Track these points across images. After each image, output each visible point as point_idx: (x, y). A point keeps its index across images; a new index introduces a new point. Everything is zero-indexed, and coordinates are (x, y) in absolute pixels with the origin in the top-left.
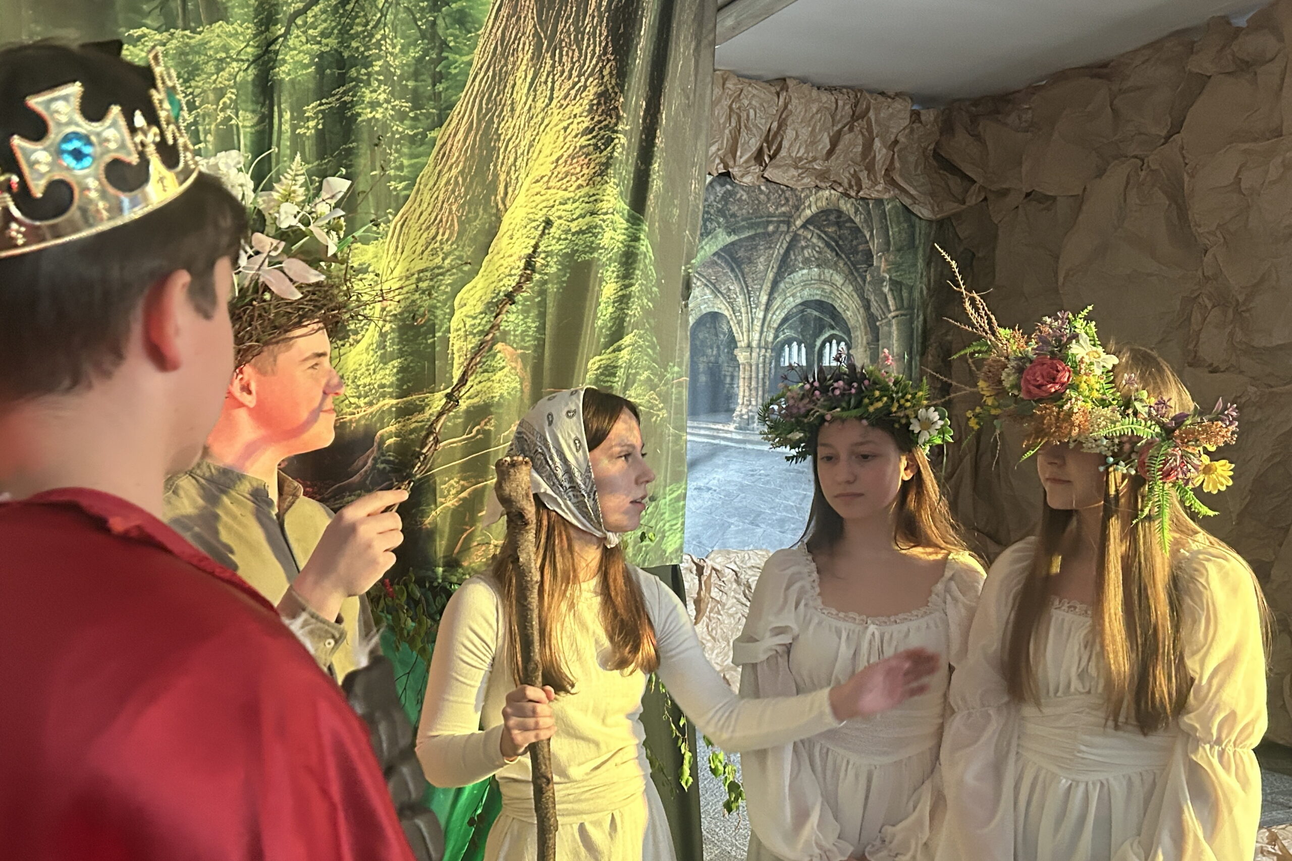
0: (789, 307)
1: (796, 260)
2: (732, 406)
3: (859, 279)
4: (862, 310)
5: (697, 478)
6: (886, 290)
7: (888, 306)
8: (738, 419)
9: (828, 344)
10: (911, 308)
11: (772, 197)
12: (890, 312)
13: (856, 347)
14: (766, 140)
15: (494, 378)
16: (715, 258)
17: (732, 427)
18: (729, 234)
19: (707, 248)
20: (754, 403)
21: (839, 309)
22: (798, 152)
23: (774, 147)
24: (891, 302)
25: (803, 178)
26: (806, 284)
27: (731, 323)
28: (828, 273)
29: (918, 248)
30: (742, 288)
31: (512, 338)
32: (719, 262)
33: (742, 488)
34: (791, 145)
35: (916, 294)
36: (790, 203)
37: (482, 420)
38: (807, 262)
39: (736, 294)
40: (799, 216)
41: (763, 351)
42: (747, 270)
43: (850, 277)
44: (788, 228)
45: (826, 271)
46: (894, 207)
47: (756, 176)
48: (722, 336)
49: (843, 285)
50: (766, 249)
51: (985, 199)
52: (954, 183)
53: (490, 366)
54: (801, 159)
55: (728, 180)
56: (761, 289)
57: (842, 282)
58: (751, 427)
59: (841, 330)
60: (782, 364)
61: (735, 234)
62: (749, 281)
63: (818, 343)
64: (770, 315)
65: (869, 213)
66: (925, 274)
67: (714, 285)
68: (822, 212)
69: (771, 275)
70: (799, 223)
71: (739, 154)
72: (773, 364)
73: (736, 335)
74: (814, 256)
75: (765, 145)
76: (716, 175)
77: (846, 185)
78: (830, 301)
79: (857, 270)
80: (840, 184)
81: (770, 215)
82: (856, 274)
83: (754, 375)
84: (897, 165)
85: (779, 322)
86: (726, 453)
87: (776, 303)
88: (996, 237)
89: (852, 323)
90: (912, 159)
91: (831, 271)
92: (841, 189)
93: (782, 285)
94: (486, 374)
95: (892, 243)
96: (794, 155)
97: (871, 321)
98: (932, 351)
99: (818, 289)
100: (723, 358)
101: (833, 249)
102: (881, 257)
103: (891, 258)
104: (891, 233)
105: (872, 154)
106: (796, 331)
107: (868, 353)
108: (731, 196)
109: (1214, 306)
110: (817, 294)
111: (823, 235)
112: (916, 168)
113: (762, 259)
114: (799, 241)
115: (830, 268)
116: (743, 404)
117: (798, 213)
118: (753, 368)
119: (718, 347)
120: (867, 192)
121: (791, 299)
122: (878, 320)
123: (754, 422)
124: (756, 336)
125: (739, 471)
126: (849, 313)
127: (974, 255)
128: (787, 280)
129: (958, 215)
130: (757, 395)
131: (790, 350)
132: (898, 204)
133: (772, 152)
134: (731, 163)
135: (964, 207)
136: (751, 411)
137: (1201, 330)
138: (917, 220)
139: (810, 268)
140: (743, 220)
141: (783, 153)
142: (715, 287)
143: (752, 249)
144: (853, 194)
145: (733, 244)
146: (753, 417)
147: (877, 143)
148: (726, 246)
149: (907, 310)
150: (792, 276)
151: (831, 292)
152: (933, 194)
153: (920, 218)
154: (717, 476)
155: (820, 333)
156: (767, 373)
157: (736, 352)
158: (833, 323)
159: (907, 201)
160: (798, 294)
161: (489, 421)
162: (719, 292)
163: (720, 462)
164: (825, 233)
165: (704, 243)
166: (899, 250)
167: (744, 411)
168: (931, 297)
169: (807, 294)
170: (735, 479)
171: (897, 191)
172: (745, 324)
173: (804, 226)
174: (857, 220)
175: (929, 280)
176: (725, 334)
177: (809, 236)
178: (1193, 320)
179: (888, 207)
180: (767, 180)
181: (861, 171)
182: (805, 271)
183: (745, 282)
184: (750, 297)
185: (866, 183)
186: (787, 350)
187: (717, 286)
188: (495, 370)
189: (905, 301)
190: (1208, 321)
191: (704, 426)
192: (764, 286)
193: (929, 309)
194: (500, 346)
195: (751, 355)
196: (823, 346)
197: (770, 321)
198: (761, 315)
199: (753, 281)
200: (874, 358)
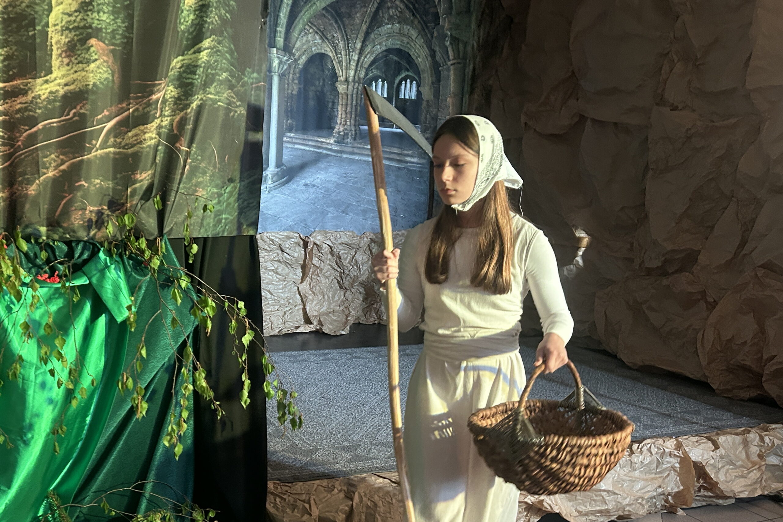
0: (377, 52)
1: (383, 17)
2: (332, 125)
3: (429, 35)
4: (429, 59)
5: (305, 177)
6: (448, 44)
7: (448, 56)
8: (336, 135)
9: (404, 82)
10: (464, 58)
12: (449, 60)
13: (424, 86)
16: (324, 12)
17: (332, 141)
19: (318, 3)
20: (348, 123)
21: (412, 56)
24: (451, 53)
26: (390, 36)
27: (334, 62)
28: (406, 28)
29: (472, 13)
30: (343, 36)
31: (104, 35)
32: (327, 15)
33: (338, 186)
35: (469, 48)
38: (391, 19)
39: (338, 40)
41: (357, 84)
42: (347, 22)
43: (422, 33)
48: (327, 72)
49: (416, 38)
50: (361, 6)
53: (84, 58)
56: (356, 37)
57: (416, 36)
58: (346, 141)
59: (414, 72)
62: (348, 31)
63: (397, 81)
64: (363, 58)
66: (476, 33)
67: (322, 32)
69: (364, 28)
72: (363, 96)
73: (337, 71)
74: (396, 15)
78: (406, 50)
79: (428, 27)
82: (426, 31)
83: (349, 102)
85: (369, 63)
86: (327, 160)
87: (368, 49)
89: (421, 67)
91: (409, 27)
93: (372, 36)
94: (80, 65)
95: (454, 8)
97: (436, 67)
98: (478, 91)
99: (398, 40)
100: (327, 88)
101: (410, 10)
102: (445, 18)
103: (453, 20)
104: (453, 1)
106: (381, 70)
107: (432, 90)
109: (679, 60)
110: (397, 44)
113: (358, 15)
114: (386, 3)
115: (408, 24)
116: (341, 123)
118: (349, 97)
119: (324, 80)
121: (379, 47)
122: (441, 66)
123: (348, 138)
124: (352, 73)
125: (336, 173)
126: (420, 59)
127: (512, 20)
128: (376, 32)
130: (351, 117)
131: (376, 85)
136: (346, 129)
137: (668, 78)
139: (393, 24)
142: (323, 34)
143: (351, 6)
146: (347, 134)
148: (333, 3)
149: (462, 59)
150: (380, 29)
151: (408, 43)
154: (320, 177)
155: (399, 74)
156: (359, 102)
157: (337, 84)
158: (408, 67)
160: (384, 43)
162: (327, 39)
163: (323, 166)
166: (458, 14)
167: (341, 129)
168: (479, 51)
169: (390, 43)
170: (333, 179)
172: (344, 64)
175: (479, 38)
176: (329, 70)
178: (663, 72)
182: (389, 26)
183: (345, 32)
184: (348, 44)
186: (374, 84)
187: (325, 33)
188: (88, 62)
189: (461, 54)
190: (674, 71)
191: (312, 139)
192: (359, 36)
193: (478, 60)
194: (93, 41)
195: (348, 87)
196: (400, 83)
197: (363, 62)
198: (356, 57)
199: (352, 30)
200: (437, 94)
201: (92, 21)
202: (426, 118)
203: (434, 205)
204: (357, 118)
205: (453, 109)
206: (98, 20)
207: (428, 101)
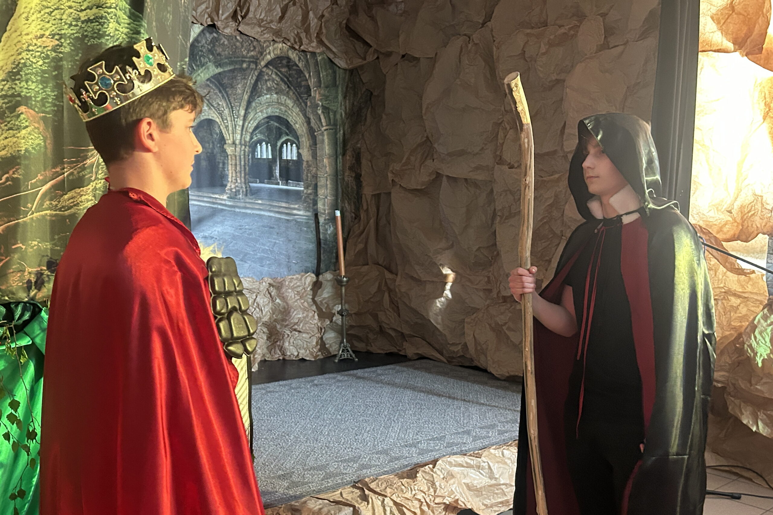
0: (259, 119)
1: (262, 88)
2: (225, 183)
3: (303, 104)
4: (305, 124)
5: (203, 230)
6: (320, 112)
7: (321, 123)
8: (229, 192)
9: (285, 145)
10: (335, 125)
11: (245, 45)
12: (322, 126)
13: (303, 148)
14: (239, 5)
15: (18, 135)
16: (208, 83)
17: (225, 197)
18: (217, 67)
19: (202, 75)
20: (239, 181)
21: (291, 122)
22: (261, 15)
23: (244, 11)
24: (323, 120)
25: (264, 34)
26: (269, 104)
27: (222, 127)
28: (283, 98)
29: (338, 87)
30: (227, 105)
31: (33, 103)
32: (211, 85)
33: (234, 237)
34: (255, 10)
35: (338, 116)
36: (257, 49)
37: (10, 169)
38: (269, 90)
39: (223, 108)
40: (263, 59)
41: (243, 147)
42: (230, 92)
43: (297, 102)
44: (256, 66)
45: (282, 97)
46: (323, 59)
47: (233, 29)
48: (215, 136)
49: (293, 107)
50: (242, 79)
51: (378, 58)
52: (359, 46)
53: (14, 125)
54: (262, 20)
55: (214, 30)
56: (240, 106)
57: (292, 105)
58: (238, 197)
59: (293, 136)
60: (256, 157)
61: (221, 67)
62: (232, 100)
63: (279, 144)
64: (247, 124)
65: (307, 61)
66: (343, 103)
67: (208, 100)
68: (278, 57)
69: (246, 97)
70: (263, 63)
71: (221, 12)
72: (250, 157)
73: (225, 135)
74: (274, 87)
75: (238, 8)
76: (206, 25)
77: (292, 40)
78: (285, 117)
79: (301, 98)
80: (288, 40)
81: (243, 57)
82: (301, 101)
83: (238, 163)
84: (324, 31)
85: (253, 128)
86: (222, 214)
87: (251, 116)
88: (385, 83)
89: (299, 132)
90: (333, 28)
91: (285, 98)
92: (289, 44)
93: (254, 104)
94: (11, 131)
95: (322, 82)
96: (258, 17)
97: (311, 132)
98: (349, 153)
99: (277, 108)
100: (217, 150)
101: (285, 83)
102: (316, 91)
103: (322, 92)
104: (321, 76)
105: (308, 22)
106: (264, 135)
107: (311, 152)
108: (217, 41)
109: (511, 129)
110: (276, 112)
111: (279, 73)
112: (335, 35)
113: (239, 86)
114: (263, 76)
115: (284, 95)
116: (232, 181)
117: (262, 57)
118: (238, 158)
119: (213, 143)
120: (306, 47)
121: (260, 114)
122: (315, 132)
123: (239, 194)
124: (239, 137)
125: (231, 226)
126: (297, 126)
127: (372, 94)
128: (257, 101)
129: (361, 67)
130: (241, 176)
131: (261, 148)
132: (326, 57)
133: (243, 14)
134: (216, 18)
135: (364, 62)
136: (237, 186)
137: (503, 143)
138: (337, 68)
139: (272, 95)
140: (226, 58)
141: (250, 15)
142: (209, 102)
143: (232, 78)
144: (297, 47)
145: (220, 74)
146: (239, 191)
147: (311, 14)
148: (215, 75)
149: (333, 125)
150: (260, 99)
151: (286, 111)
152: (346, 53)
153: (339, 67)
154: (217, 229)
155: (280, 138)
156: (247, 162)
157: (225, 146)
158: (287, 132)
159: (331, 56)
160: (265, 111)
161: (16, 171)
162: (214, 107)
163: (219, 220)
164: (280, 72)
165: (199, 71)
166: (327, 87)
167: (233, 186)
168: (347, 119)
169: (270, 111)
170: (229, 231)
171: (324, 49)
172: (230, 129)
173: (266, 66)
174: (300, 65)
175: (346, 108)
176: (217, 134)
177: (270, 73)
178: (499, 137)
179: (319, 58)
180: (241, 33)
181: (302, 33)
182: (268, 96)
183: (229, 100)
184: (233, 111)
185: (305, 41)
186: (259, 147)
188: (19, 129)
189: (332, 121)
190: (507, 137)
191: (206, 195)
192: (242, 104)
193: (346, 126)
194: (22, 109)
195: (235, 149)
196: (282, 146)
197: (247, 127)
198: (241, 123)
199: (235, 100)
200: (314, 155)
201: (20, 90)
202: (307, 176)
203: (322, 252)
204: (247, 177)
205: (329, 168)
206: (26, 88)
207: (307, 162)
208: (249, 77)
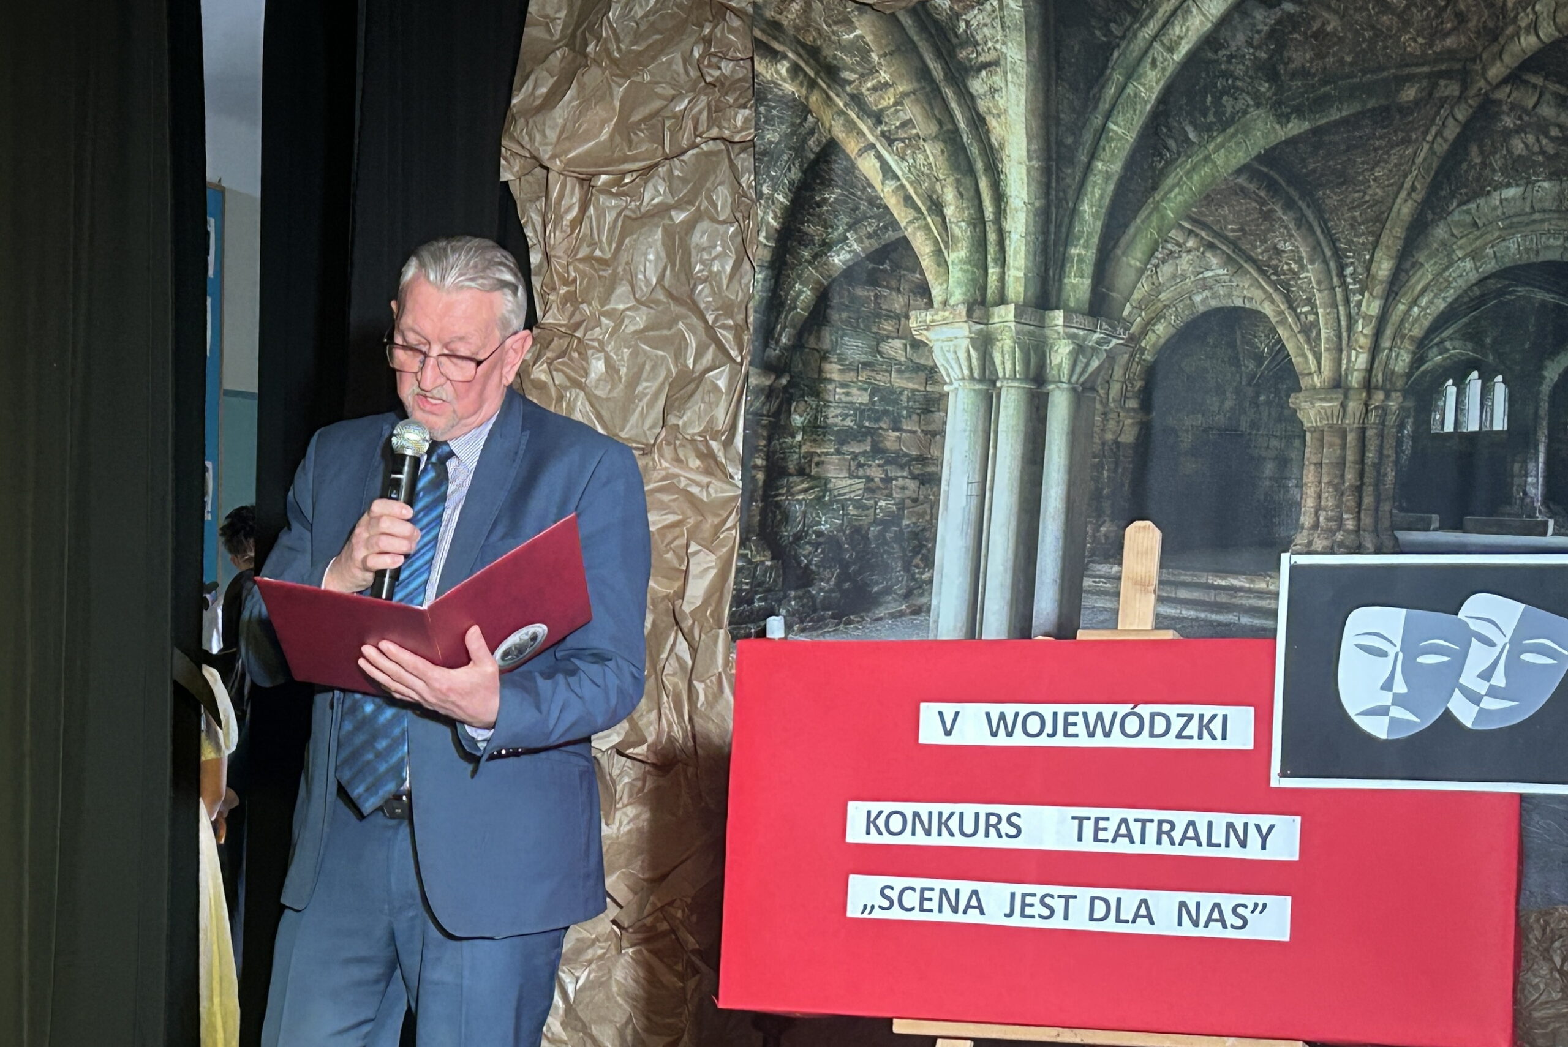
0: (1460, 282)
11: (1418, 16)
16: (1244, 181)
18: (1283, 119)
19: (1219, 159)
20: (1350, 524)
26: (1514, 222)
27: (1284, 333)
30: (1316, 247)
32: (1253, 188)
36: (1472, 25)
38: (1518, 167)
39: (1299, 261)
40: (1500, 55)
41: (1380, 396)
42: (1333, 201)
44: (1464, 88)
48: (1252, 364)
50: (1393, 145)
56: (1376, 245)
60: (1435, 429)
61: (1298, 116)
62: (1340, 227)
63: (1548, 372)
64: (1401, 307)
67: (1234, 244)
69: (1406, 210)
70: (1496, 71)
72: (1408, 429)
73: (1296, 360)
74: (1542, 152)
81: (1406, 61)
83: (1351, 456)
85: (1426, 323)
87: (1421, 278)
93: (1440, 232)
100: (1253, 416)
106: (1480, 343)
110: (1547, 247)
113: (1379, 172)
114: (1496, 117)
116: (1316, 526)
117: (1495, 48)
121: (1468, 264)
124: (1361, 360)
128: (1456, 216)
130: (1359, 505)
131: (1460, 393)
139: (1529, 183)
140: (1326, 82)
143: (1350, 149)
145: (1294, 141)
148: (1277, 148)
150: (1471, 206)
156: (1389, 452)
160: (1490, 251)
162: (1250, 259)
165: (1211, 147)
169: (1515, 248)
173: (1514, 78)
176: (1259, 358)
182: (1511, 192)
183: (1327, 232)
184: (1341, 268)
186: (1451, 390)
187: (1246, 246)
192: (1384, 239)
195: (1343, 406)
197: (1402, 321)
198: (1372, 307)
204: (1386, 507)
208: (1426, 133)
